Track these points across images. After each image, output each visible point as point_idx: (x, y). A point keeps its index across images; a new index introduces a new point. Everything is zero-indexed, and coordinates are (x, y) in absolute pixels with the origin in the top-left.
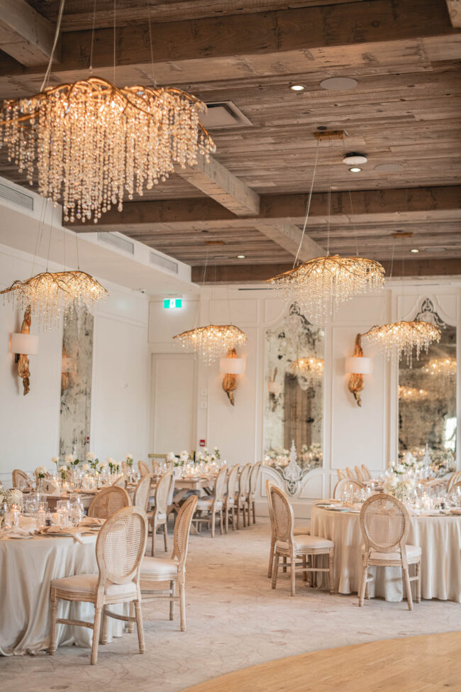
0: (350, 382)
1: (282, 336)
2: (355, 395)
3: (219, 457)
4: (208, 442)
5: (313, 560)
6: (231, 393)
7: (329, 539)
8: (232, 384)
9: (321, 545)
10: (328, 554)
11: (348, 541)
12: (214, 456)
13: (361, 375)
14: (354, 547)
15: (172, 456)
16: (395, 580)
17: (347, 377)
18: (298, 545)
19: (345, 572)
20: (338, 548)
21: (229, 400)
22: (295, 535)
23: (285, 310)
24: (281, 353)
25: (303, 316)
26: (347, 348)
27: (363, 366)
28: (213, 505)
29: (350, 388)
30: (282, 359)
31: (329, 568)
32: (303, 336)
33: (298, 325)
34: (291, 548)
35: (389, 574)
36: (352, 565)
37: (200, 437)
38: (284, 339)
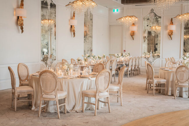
0: (169, 33)
1: (148, 19)
2: (170, 36)
3: (129, 55)
4: (126, 51)
5: (159, 85)
6: (133, 36)
7: (165, 79)
8: (133, 34)
9: (163, 81)
10: (165, 84)
11: (171, 79)
12: (128, 55)
13: (172, 30)
14: (173, 81)
15: (116, 55)
16: (186, 91)
17: (168, 31)
18: (156, 81)
19: (170, 89)
20: (168, 82)
21: (132, 39)
22: (154, 77)
23: (149, 11)
24: (148, 24)
25: (155, 13)
26: (168, 22)
27: (173, 28)
28: (128, 69)
29: (169, 35)
30: (148, 26)
31: (165, 87)
32: (155, 19)
33: (153, 16)
34: (153, 82)
35: (184, 90)
36: (172, 87)
37: (124, 50)
38: (149, 20)
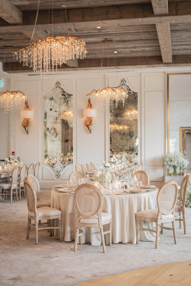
0: (86, 121)
1: (52, 99)
2: (88, 128)
3: (19, 160)
4: (16, 153)
6: (26, 128)
7: (60, 210)
8: (27, 124)
9: (54, 213)
10: (58, 219)
11: (69, 210)
13: (91, 117)
14: (72, 214)
16: (96, 233)
17: (84, 119)
18: (40, 214)
19: (68, 229)
20: (63, 215)
21: (26, 132)
22: (38, 207)
23: (53, 85)
24: (51, 108)
25: (62, 89)
26: (83, 104)
27: (92, 113)
29: (86, 124)
30: (52, 110)
31: (57, 226)
32: (62, 99)
33: (60, 94)
34: (35, 216)
35: (93, 230)
36: (72, 224)
37: (12, 150)
38: (53, 100)
